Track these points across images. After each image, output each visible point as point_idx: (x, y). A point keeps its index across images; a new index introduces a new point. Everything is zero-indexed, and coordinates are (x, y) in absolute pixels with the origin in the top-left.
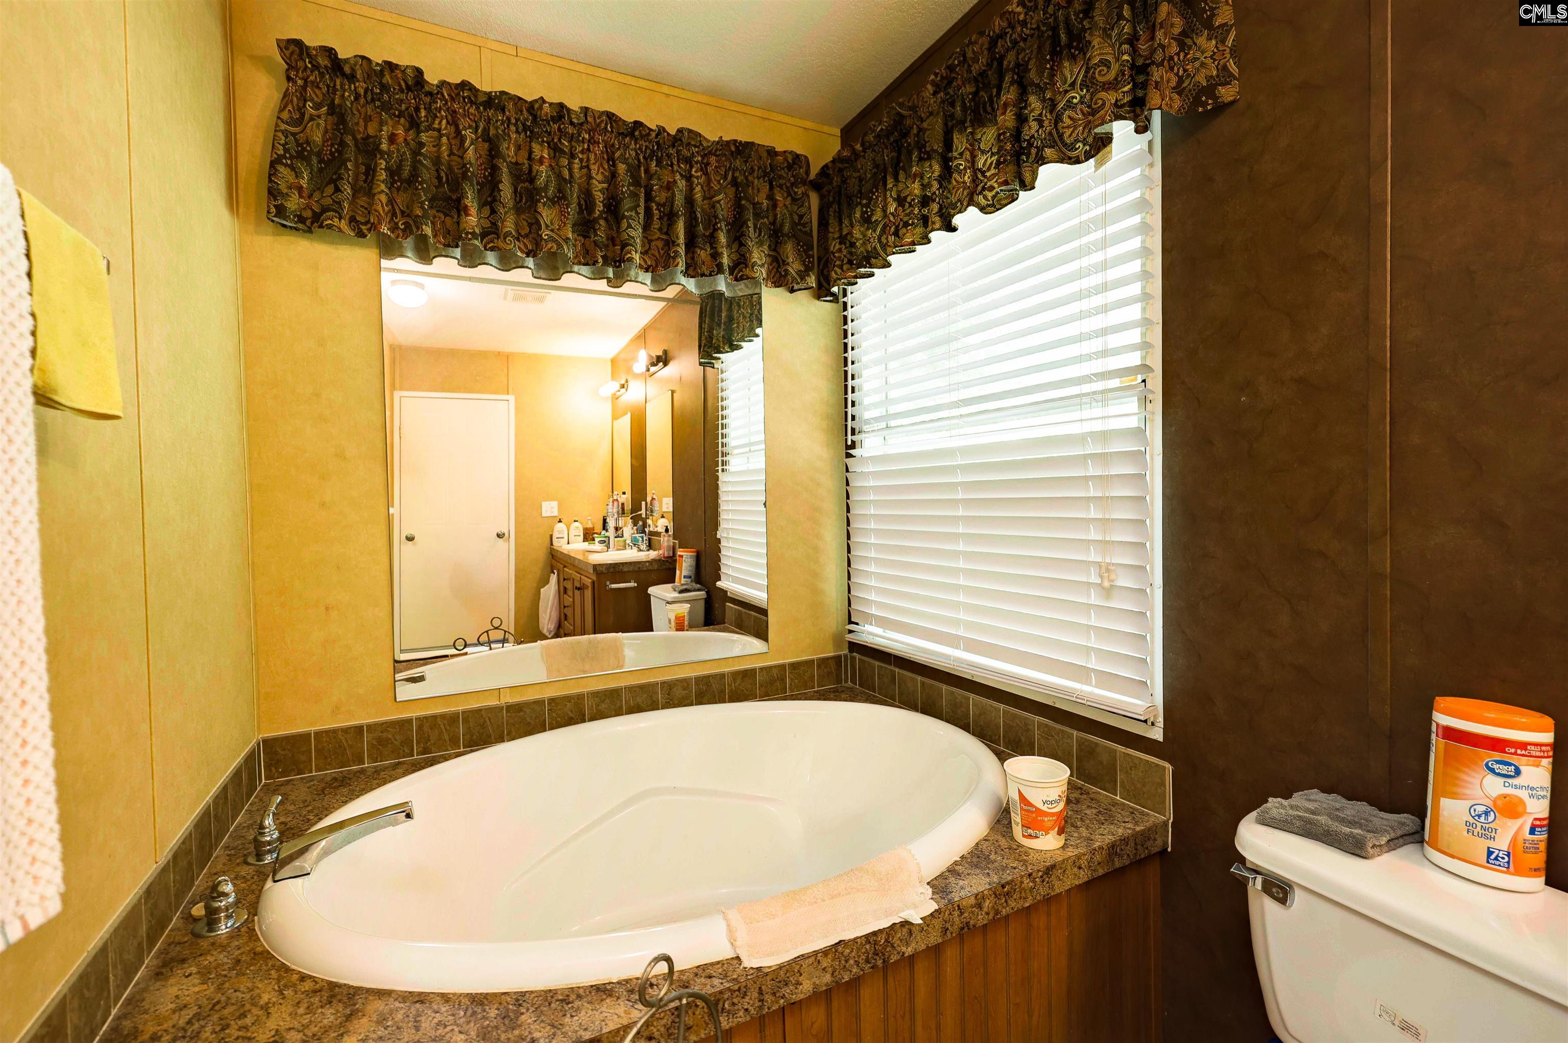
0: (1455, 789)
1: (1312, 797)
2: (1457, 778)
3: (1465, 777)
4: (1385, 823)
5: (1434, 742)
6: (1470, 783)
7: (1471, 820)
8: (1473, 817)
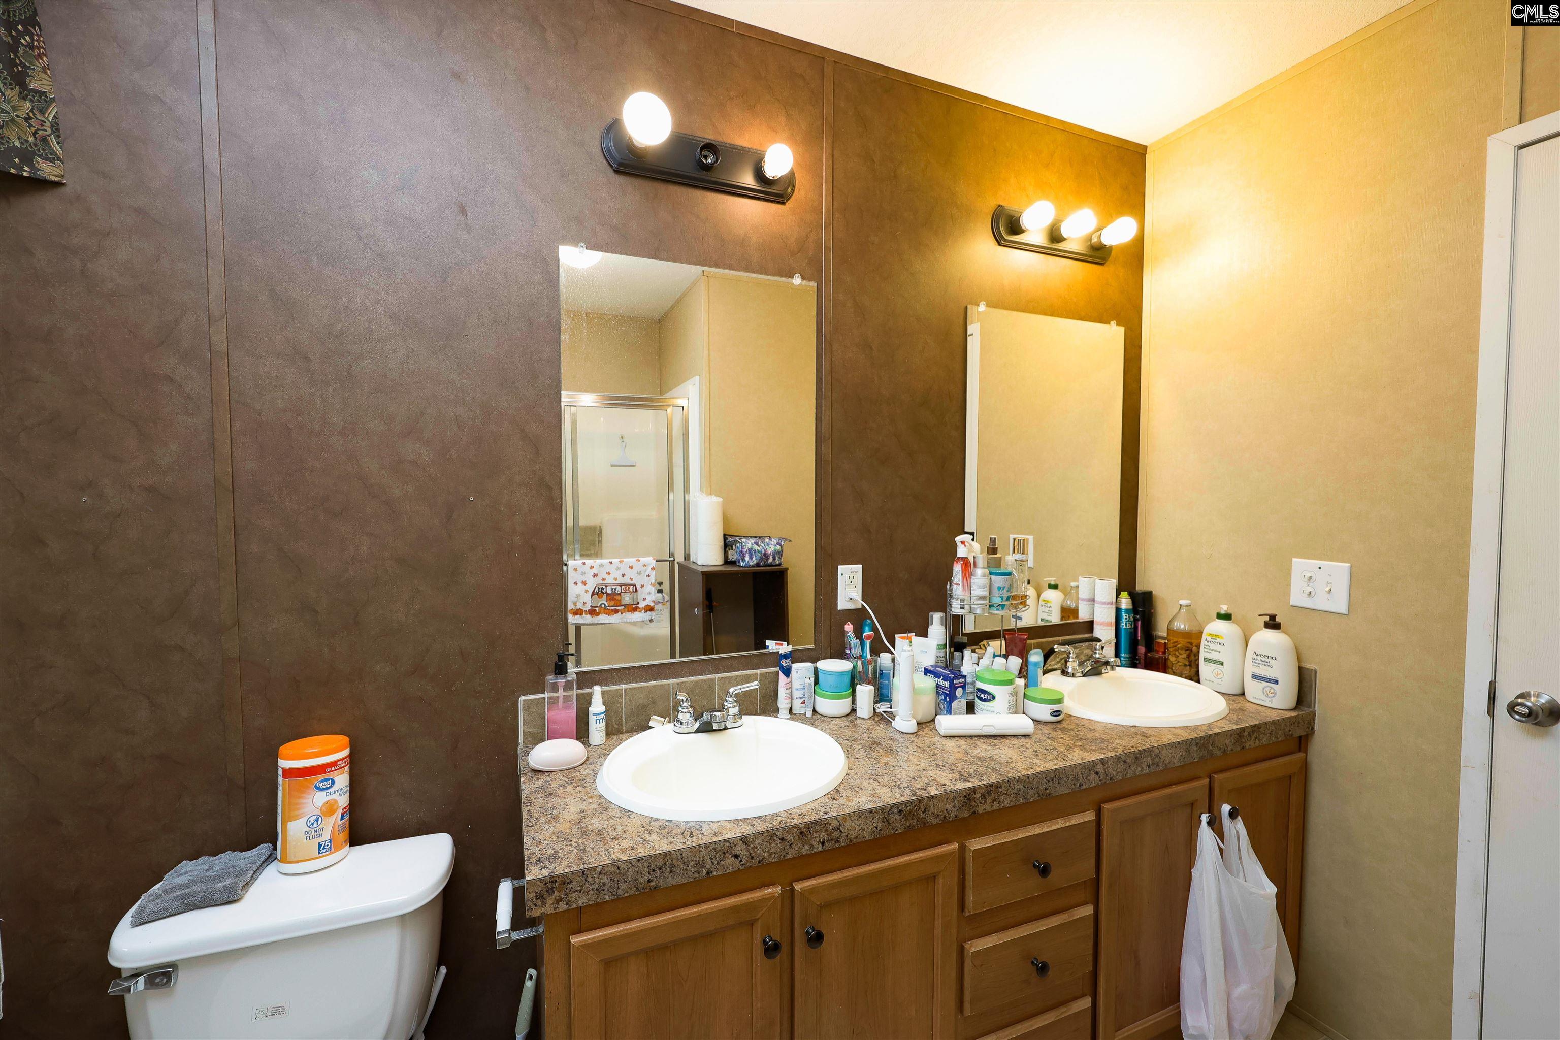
0: (297, 813)
1: (183, 871)
2: (297, 804)
3: (304, 801)
4: (248, 861)
5: (281, 783)
6: (303, 804)
7: (308, 830)
8: (309, 827)
